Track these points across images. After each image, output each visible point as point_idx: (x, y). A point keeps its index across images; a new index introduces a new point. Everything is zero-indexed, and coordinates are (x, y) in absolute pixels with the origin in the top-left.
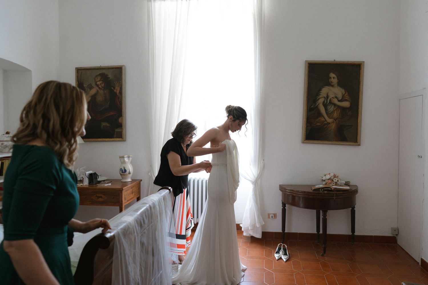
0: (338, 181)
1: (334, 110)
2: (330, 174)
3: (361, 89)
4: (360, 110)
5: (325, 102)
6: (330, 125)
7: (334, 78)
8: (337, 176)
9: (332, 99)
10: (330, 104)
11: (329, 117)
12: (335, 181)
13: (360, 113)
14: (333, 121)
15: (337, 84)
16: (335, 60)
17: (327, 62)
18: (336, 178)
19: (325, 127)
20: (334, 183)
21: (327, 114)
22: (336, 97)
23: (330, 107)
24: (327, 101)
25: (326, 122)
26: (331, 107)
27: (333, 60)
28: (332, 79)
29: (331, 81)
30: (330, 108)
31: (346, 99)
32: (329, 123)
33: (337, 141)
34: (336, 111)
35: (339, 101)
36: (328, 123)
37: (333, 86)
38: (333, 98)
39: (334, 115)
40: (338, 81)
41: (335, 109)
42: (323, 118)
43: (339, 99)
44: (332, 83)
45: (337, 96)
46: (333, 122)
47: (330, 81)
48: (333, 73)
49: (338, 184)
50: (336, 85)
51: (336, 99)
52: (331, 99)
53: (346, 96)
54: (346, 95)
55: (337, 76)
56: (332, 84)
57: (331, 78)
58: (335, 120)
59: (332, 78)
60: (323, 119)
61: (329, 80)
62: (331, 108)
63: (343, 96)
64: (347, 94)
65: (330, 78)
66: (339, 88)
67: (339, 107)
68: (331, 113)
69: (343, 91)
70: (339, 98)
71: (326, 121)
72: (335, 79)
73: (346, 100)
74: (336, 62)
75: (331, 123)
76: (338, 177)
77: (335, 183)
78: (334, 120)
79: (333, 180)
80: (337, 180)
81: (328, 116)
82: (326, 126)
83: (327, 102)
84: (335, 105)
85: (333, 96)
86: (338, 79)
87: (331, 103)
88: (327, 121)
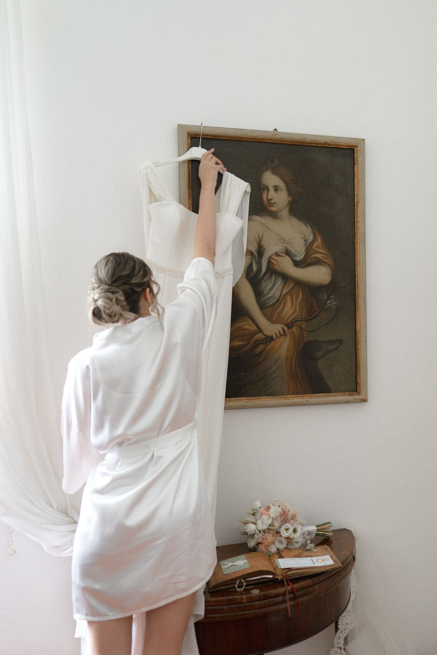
0: (295, 531)
1: (284, 295)
2: (268, 508)
3: (359, 226)
4: (360, 292)
5: (255, 268)
6: (273, 343)
7: (276, 189)
8: (290, 514)
9: (275, 257)
10: (271, 276)
11: (270, 318)
12: (285, 534)
13: (360, 301)
14: (284, 331)
15: (288, 208)
16: (275, 129)
17: (254, 135)
18: (288, 525)
19: (258, 351)
20: (281, 542)
21: (262, 306)
22: (288, 253)
23: (270, 286)
24: (259, 264)
25: (259, 336)
26: (274, 285)
27: (271, 129)
28: (272, 194)
29: (269, 200)
30: (272, 288)
31: (317, 258)
32: (270, 339)
33: (297, 394)
34: (289, 298)
35: (297, 264)
36: (269, 337)
37: (274, 215)
38: (277, 254)
39: (285, 311)
40: (290, 199)
41: (285, 291)
42: (251, 322)
43: (298, 259)
44: (272, 205)
45: (289, 248)
46: (282, 332)
47: (265, 198)
48: (275, 172)
49: (297, 543)
50: (285, 213)
51: (287, 257)
52: (270, 257)
53: (317, 247)
54: (315, 245)
55: (285, 182)
56: (273, 209)
57: (267, 188)
58: (289, 326)
59: (272, 190)
60: (252, 327)
61: (261, 197)
62: (274, 289)
63: (309, 248)
64: (319, 241)
65: (264, 190)
66: (295, 221)
67: (299, 283)
68: (274, 304)
69: (307, 231)
70: (296, 256)
71: (260, 330)
72: (279, 192)
73: (318, 262)
74: (279, 136)
75: (277, 337)
76: (293, 517)
77: (285, 541)
78: (286, 329)
79: (278, 532)
80: (291, 531)
81: (264, 314)
82: (262, 347)
83: (259, 270)
84: (286, 278)
85: (278, 248)
86: (290, 193)
87: (272, 271)
88: (265, 332)
